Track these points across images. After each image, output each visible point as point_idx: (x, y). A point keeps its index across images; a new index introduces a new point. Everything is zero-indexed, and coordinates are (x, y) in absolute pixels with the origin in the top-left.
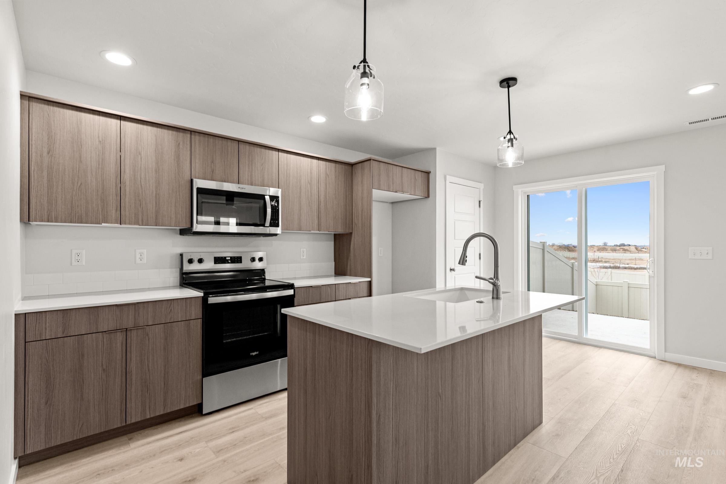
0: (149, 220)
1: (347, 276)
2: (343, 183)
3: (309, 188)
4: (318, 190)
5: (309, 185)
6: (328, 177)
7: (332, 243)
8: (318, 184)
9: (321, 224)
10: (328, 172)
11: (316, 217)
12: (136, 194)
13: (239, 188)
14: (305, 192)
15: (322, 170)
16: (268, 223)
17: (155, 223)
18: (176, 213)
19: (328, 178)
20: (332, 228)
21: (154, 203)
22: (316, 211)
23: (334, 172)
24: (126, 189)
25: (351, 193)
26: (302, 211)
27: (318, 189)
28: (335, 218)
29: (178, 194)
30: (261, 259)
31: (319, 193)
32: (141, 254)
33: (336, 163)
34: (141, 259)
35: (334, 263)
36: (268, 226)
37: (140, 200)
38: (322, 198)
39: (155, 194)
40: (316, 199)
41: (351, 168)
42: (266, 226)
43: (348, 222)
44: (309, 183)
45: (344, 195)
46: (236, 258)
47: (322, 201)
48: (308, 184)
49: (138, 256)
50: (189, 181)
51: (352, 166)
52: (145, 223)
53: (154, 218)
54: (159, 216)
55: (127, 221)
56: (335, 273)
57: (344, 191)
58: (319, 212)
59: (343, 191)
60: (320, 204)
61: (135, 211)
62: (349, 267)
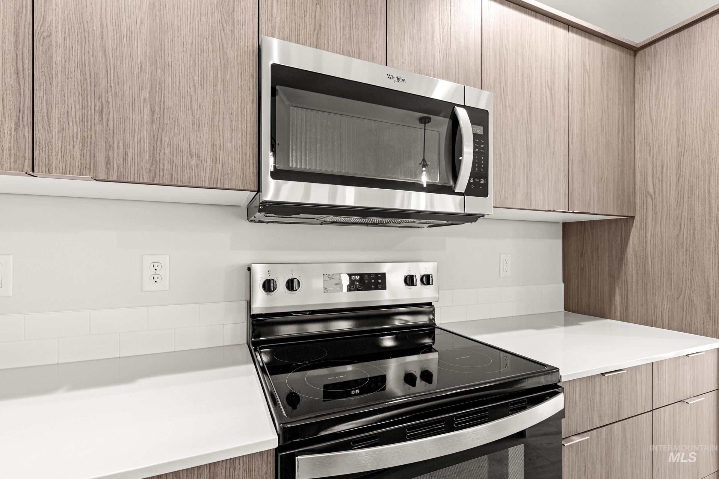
0: (130, 162)
1: (610, 318)
2: (617, 94)
3: (549, 101)
4: (566, 107)
5: (548, 92)
6: (587, 76)
7: (558, 243)
8: (566, 91)
9: (572, 193)
10: (588, 64)
11: (562, 175)
12: (88, 76)
13: (389, 77)
14: (541, 109)
15: (575, 58)
16: (462, 184)
17: (149, 172)
18: (213, 145)
19: (587, 79)
20: (596, 203)
21: (148, 111)
22: (562, 159)
23: (600, 65)
24: (51, 58)
25: (633, 121)
26: (533, 156)
27: (566, 104)
28: (602, 179)
29: (220, 87)
30: (427, 280)
31: (570, 114)
32: (156, 267)
33: (603, 43)
34: (156, 279)
35: (563, 285)
36: (463, 192)
37: (101, 97)
38: (575, 127)
39: (148, 83)
40: (562, 128)
41: (632, 58)
42: (457, 191)
43: (626, 191)
44: (548, 86)
45: (619, 124)
46: (373, 278)
47: (575, 135)
48: (547, 88)
49: (148, 272)
50: (253, 51)
51: (635, 55)
52: (115, 174)
53: (147, 157)
54: (162, 150)
55: (57, 163)
56: (567, 308)
57: (619, 113)
58: (569, 162)
59: (617, 112)
60: (572, 144)
61: (83, 131)
62: (618, 298)
